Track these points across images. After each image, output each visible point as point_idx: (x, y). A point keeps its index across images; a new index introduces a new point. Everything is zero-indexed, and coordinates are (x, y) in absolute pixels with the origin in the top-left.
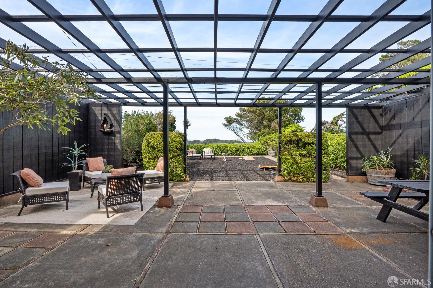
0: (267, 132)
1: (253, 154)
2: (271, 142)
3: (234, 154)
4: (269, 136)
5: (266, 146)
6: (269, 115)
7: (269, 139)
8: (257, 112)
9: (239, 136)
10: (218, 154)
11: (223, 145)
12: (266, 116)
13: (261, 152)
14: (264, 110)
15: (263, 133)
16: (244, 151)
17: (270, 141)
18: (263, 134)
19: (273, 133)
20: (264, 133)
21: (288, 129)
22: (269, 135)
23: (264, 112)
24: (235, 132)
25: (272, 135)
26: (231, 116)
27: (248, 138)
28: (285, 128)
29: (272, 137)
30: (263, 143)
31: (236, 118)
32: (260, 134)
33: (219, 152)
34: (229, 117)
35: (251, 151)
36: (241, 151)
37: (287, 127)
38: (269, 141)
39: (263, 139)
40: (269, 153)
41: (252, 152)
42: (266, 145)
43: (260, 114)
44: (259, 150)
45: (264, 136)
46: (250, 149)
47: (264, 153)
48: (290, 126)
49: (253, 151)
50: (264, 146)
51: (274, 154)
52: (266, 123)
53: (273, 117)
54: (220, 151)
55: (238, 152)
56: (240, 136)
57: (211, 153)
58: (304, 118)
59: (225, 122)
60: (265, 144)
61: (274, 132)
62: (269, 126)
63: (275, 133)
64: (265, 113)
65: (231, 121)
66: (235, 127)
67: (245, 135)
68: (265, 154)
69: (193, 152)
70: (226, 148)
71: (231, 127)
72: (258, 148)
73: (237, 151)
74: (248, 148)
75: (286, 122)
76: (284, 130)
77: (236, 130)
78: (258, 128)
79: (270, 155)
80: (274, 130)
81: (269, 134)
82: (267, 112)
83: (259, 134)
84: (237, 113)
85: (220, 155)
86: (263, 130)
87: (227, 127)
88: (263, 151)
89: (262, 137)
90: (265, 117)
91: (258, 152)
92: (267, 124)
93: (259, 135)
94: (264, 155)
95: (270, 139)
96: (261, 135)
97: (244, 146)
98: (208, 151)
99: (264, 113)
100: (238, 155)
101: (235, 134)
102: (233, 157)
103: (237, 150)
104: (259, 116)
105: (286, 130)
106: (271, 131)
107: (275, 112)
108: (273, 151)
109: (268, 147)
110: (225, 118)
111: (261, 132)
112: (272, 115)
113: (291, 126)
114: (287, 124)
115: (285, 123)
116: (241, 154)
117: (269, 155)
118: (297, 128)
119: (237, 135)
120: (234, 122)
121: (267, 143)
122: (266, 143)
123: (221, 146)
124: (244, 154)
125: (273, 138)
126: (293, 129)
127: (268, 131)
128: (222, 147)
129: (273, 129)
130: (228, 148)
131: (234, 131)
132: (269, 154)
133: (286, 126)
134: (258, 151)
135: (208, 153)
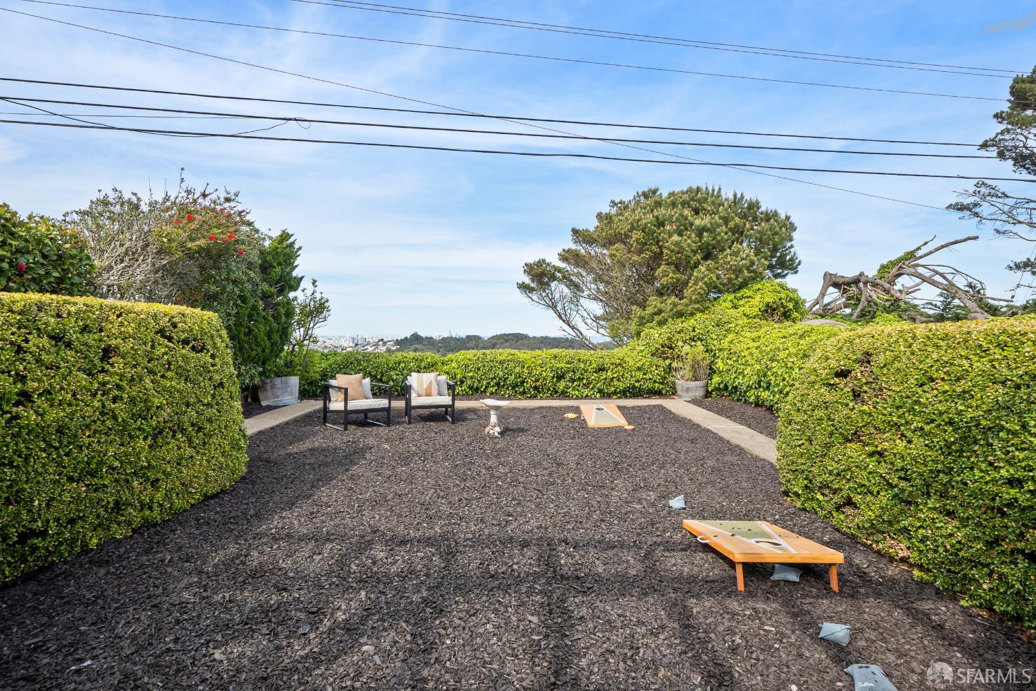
0: (671, 310)
1: (620, 392)
2: (687, 348)
3: (549, 389)
4: (679, 324)
5: (668, 362)
6: (677, 244)
7: (677, 336)
8: (634, 237)
9: (569, 325)
10: (485, 391)
11: (503, 358)
12: (665, 251)
13: (650, 386)
14: (659, 228)
15: (655, 314)
16: (585, 381)
17: (685, 342)
18: (657, 318)
19: (692, 314)
20: (660, 312)
21: (747, 297)
22: (679, 320)
23: (661, 238)
24: (556, 311)
25: (692, 322)
26: (544, 261)
27: (601, 330)
28: (739, 295)
29: (691, 329)
30: (657, 350)
31: (562, 265)
32: (644, 318)
33: (489, 383)
34: (539, 262)
35: (612, 379)
36: (573, 381)
37: (746, 292)
38: (680, 344)
39: (656, 335)
40: (679, 388)
41: (616, 383)
42: (667, 358)
43: (645, 244)
44: (640, 375)
45: (660, 324)
46: (609, 373)
47: (661, 387)
48: (756, 287)
49: (619, 380)
50: (661, 362)
51: (700, 393)
52: (667, 276)
53: (695, 252)
54: (492, 379)
55: (561, 385)
56: (573, 323)
57: (440, 394)
58: (797, 261)
59: (526, 280)
60: (664, 353)
61: (697, 309)
62: (677, 289)
63: (702, 311)
64: (664, 238)
65: (546, 275)
66: (557, 296)
67: (589, 321)
68: (664, 392)
69: (346, 390)
70: (517, 370)
71: (544, 294)
72: (639, 369)
73: (558, 381)
74: (600, 370)
75: (740, 271)
76: (735, 301)
77: (559, 307)
78: (635, 295)
79: (685, 394)
80: (698, 302)
81: (680, 315)
82: (670, 235)
83: (641, 318)
84: (564, 250)
85: (492, 393)
86: (654, 302)
87: (530, 295)
88: (655, 382)
89: (651, 328)
90: (662, 253)
91: (637, 384)
92: (672, 278)
93: (642, 322)
94: (658, 393)
95: (682, 335)
96: (648, 321)
97: (585, 362)
98: (425, 386)
99: (658, 242)
100: (564, 395)
101: (558, 319)
102: (541, 408)
103: (560, 377)
104: (640, 252)
105: (741, 302)
106: (687, 305)
107: (700, 235)
108: (696, 380)
109: (674, 365)
110: (526, 265)
111: (649, 310)
112: (689, 245)
113: (759, 286)
114: (745, 280)
115: (737, 277)
116: (574, 390)
117: (680, 397)
118: (783, 295)
119: (564, 321)
120: (553, 278)
121: (671, 348)
122: (666, 350)
123: (499, 358)
124: (586, 392)
125: (694, 331)
126: (770, 298)
127: (675, 305)
128: (501, 363)
129: (694, 297)
130: (523, 367)
131: (554, 307)
132: (679, 392)
133: (741, 287)
134: (638, 381)
135: (429, 395)
